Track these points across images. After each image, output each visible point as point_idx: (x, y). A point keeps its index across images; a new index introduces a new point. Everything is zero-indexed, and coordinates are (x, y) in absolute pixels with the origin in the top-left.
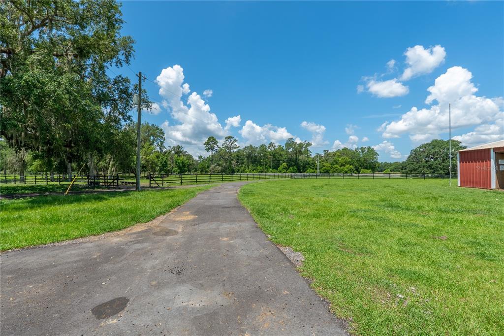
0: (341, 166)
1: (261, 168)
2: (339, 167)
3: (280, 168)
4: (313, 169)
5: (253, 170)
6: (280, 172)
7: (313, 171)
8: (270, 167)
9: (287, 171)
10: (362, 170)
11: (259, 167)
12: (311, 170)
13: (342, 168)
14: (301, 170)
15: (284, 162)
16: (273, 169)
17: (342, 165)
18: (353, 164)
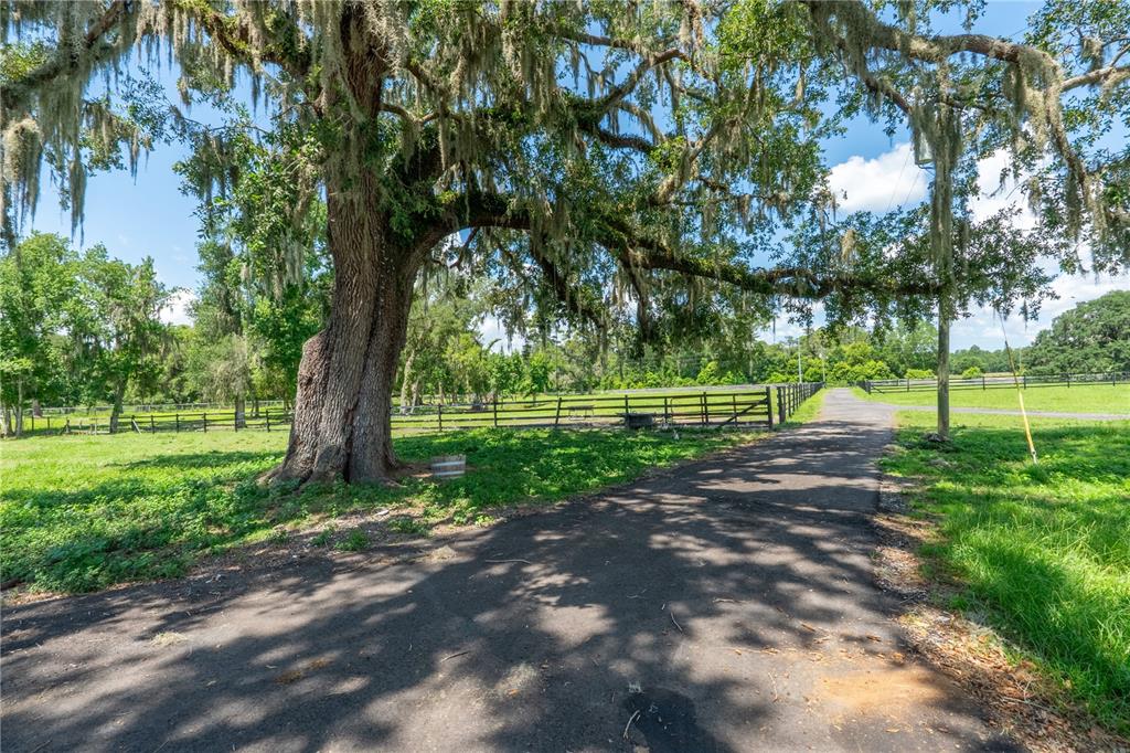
0: (852, 365)
1: (655, 376)
2: (848, 367)
3: (701, 374)
4: (783, 373)
5: (636, 382)
6: (703, 383)
7: (785, 378)
8: (676, 374)
9: (719, 379)
10: (909, 370)
11: (649, 375)
12: (780, 376)
13: (857, 368)
14: (755, 378)
15: (710, 361)
16: (683, 378)
17: (856, 361)
18: (882, 359)
